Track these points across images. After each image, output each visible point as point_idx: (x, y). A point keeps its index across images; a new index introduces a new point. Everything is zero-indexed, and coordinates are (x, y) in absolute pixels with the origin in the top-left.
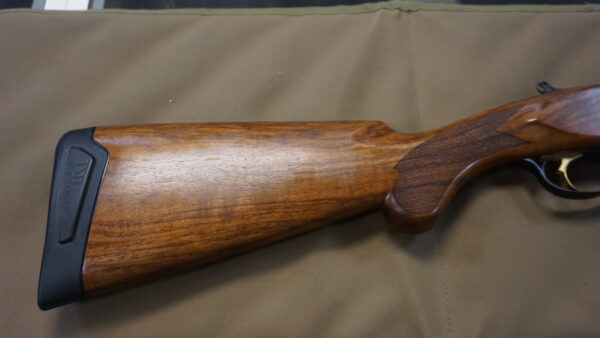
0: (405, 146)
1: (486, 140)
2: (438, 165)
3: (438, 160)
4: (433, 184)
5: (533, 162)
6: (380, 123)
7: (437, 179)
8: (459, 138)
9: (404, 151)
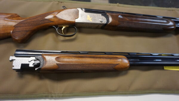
0: (19, 21)
1: (41, 20)
2: (26, 26)
3: (26, 25)
4: (23, 31)
5: (55, 27)
6: (16, 14)
7: (25, 30)
8: (34, 19)
9: (18, 22)
